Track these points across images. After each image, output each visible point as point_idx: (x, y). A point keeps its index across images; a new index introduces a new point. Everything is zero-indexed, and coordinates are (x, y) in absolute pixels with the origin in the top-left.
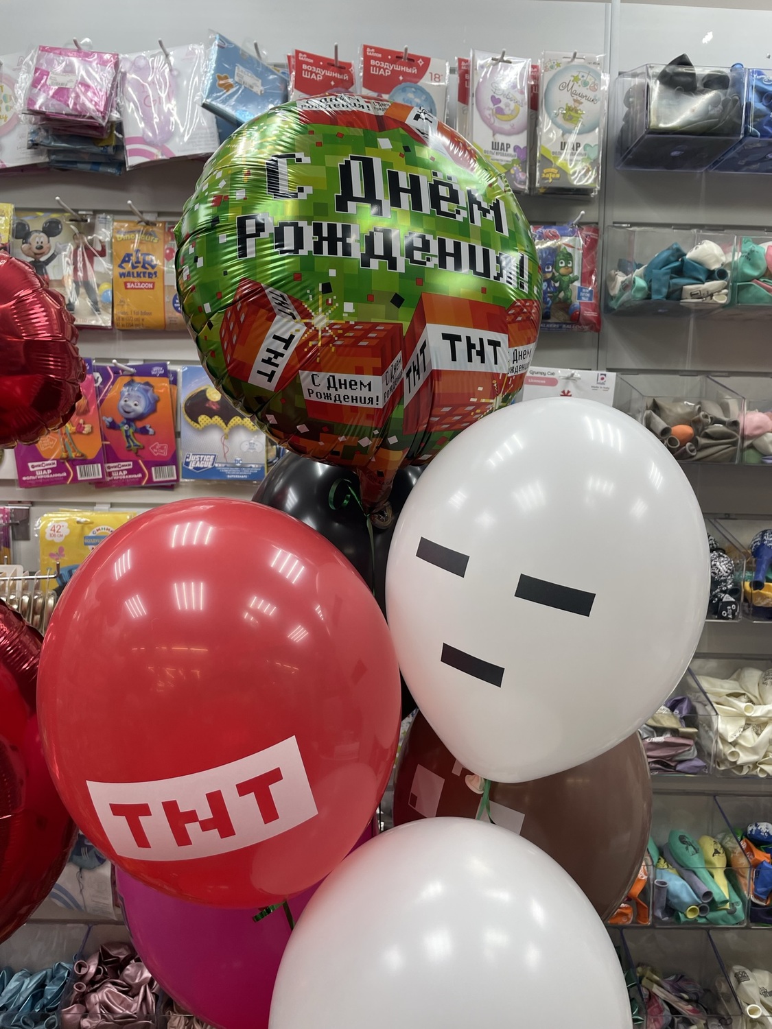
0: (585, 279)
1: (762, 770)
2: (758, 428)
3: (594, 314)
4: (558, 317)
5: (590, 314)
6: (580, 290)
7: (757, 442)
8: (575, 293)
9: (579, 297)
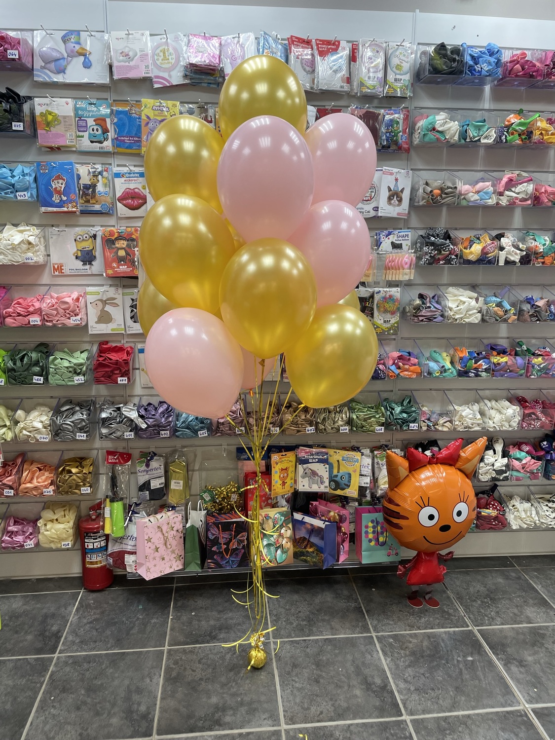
0: (404, 131)
1: (464, 321)
2: (467, 191)
3: (407, 146)
4: (393, 147)
5: (405, 146)
6: (402, 136)
7: (466, 197)
8: (400, 138)
9: (402, 139)
